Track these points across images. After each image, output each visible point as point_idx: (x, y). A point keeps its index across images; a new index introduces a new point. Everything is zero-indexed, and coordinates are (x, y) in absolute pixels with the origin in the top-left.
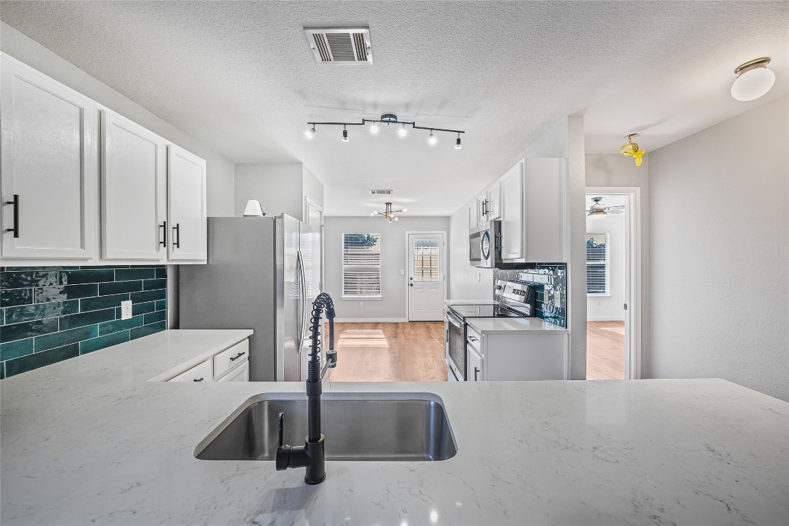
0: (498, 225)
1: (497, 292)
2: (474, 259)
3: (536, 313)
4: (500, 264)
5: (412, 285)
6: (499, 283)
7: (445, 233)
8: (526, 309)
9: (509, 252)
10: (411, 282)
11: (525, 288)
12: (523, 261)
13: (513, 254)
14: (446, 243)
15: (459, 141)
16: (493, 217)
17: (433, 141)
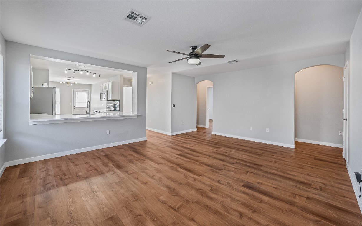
0: (107, 92)
1: (108, 107)
2: (101, 99)
3: (115, 110)
4: (108, 100)
5: (75, 109)
6: (108, 105)
7: (89, 90)
8: (113, 109)
9: (109, 97)
10: (74, 108)
11: (113, 105)
12: (112, 99)
13: (110, 98)
14: (89, 94)
15: (99, 76)
16: (107, 90)
17: (94, 76)
